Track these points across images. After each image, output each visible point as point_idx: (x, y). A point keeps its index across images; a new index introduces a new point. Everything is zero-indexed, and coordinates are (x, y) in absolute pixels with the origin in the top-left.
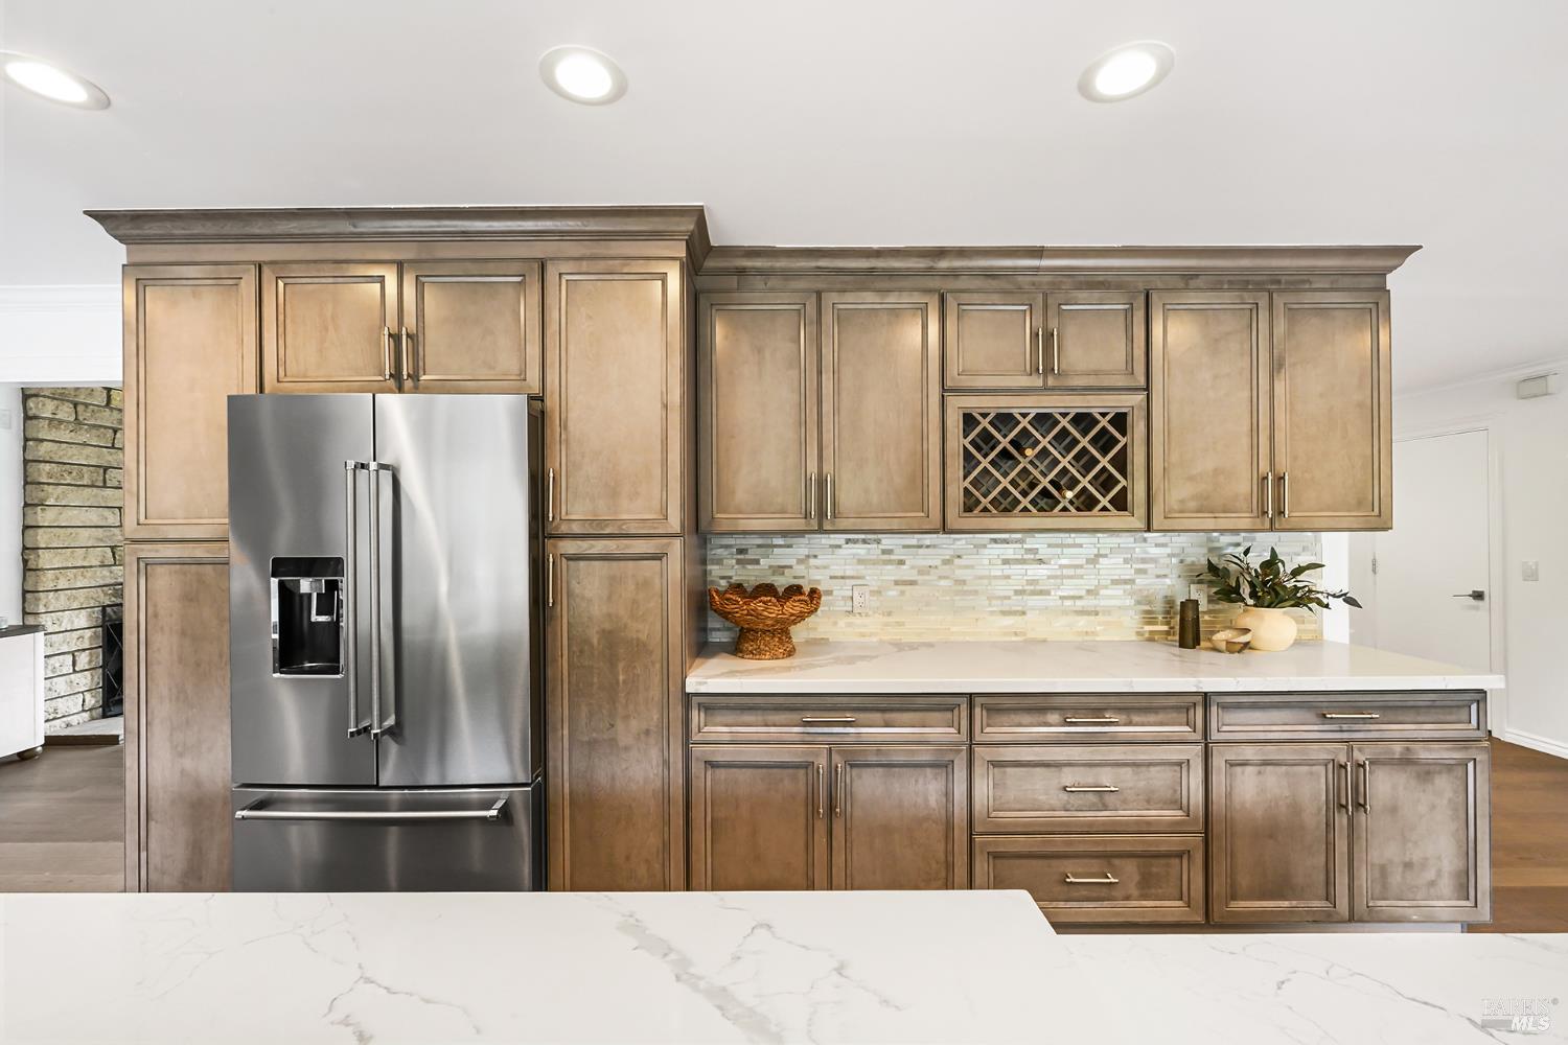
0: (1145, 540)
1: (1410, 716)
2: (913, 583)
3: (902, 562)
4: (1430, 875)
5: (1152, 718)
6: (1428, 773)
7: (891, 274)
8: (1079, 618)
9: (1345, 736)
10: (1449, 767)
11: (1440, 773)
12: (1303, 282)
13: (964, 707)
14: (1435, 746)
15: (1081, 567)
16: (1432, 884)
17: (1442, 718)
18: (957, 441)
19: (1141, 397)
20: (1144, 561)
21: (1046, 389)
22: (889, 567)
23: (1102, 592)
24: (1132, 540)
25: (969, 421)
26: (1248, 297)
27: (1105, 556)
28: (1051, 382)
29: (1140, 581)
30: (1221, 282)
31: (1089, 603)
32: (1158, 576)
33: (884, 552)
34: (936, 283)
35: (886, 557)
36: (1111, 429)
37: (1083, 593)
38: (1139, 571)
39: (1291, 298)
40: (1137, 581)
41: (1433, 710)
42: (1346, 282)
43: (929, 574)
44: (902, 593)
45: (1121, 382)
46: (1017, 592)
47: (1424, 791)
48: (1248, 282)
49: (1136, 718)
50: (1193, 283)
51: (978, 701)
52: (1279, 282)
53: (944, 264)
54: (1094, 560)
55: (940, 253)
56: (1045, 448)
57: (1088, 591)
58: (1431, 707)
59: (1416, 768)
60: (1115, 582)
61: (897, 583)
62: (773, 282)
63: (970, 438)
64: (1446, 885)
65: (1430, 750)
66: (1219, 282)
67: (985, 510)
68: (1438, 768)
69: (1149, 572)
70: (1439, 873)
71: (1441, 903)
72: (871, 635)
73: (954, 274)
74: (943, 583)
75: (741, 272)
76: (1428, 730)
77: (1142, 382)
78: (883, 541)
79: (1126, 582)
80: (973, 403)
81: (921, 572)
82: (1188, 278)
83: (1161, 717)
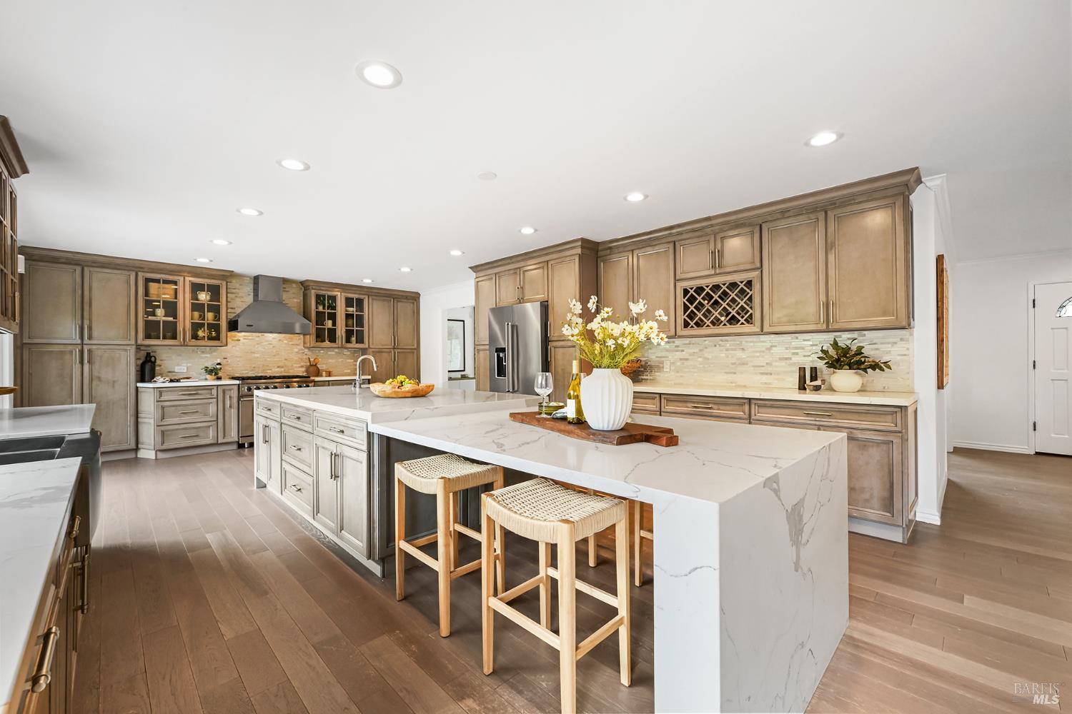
0: (797, 338)
1: (856, 416)
2: (687, 359)
3: (683, 351)
4: (866, 496)
5: (728, 408)
6: (865, 446)
7: (657, 238)
8: (762, 376)
9: (817, 423)
10: (879, 444)
11: (872, 446)
12: (850, 201)
13: (658, 398)
14: (868, 432)
15: (763, 352)
16: (867, 501)
17: (874, 419)
18: (681, 300)
19: (757, 273)
20: (796, 348)
21: (716, 274)
22: (677, 353)
23: (774, 364)
24: (790, 338)
25: (686, 292)
26: (812, 216)
27: (776, 346)
28: (718, 271)
29: (795, 359)
30: (802, 211)
31: (769, 369)
32: (805, 356)
33: (676, 346)
34: (673, 239)
35: (676, 349)
36: (745, 288)
37: (764, 364)
38: (794, 354)
39: (837, 212)
40: (793, 359)
41: (869, 415)
42: (877, 195)
43: (694, 355)
44: (683, 364)
45: (748, 267)
46: (733, 364)
47: (862, 454)
48: (817, 208)
49: (721, 407)
50: (787, 215)
51: (663, 396)
52: (835, 204)
53: (674, 231)
54: (769, 349)
55: (671, 228)
56: (716, 300)
57: (767, 363)
58: (867, 413)
59: (856, 442)
60: (781, 359)
61: (681, 359)
62: (621, 249)
63: (686, 298)
64: (875, 502)
65: (864, 434)
66: (800, 211)
67: (692, 327)
68: (871, 444)
69: (800, 354)
70: (871, 496)
71: (872, 511)
72: (671, 381)
73: (679, 234)
74: (700, 359)
75: (610, 248)
76: (865, 425)
77: (758, 265)
78: (676, 342)
79: (786, 359)
80: (687, 284)
81: (690, 355)
82: (784, 214)
83: (731, 408)
